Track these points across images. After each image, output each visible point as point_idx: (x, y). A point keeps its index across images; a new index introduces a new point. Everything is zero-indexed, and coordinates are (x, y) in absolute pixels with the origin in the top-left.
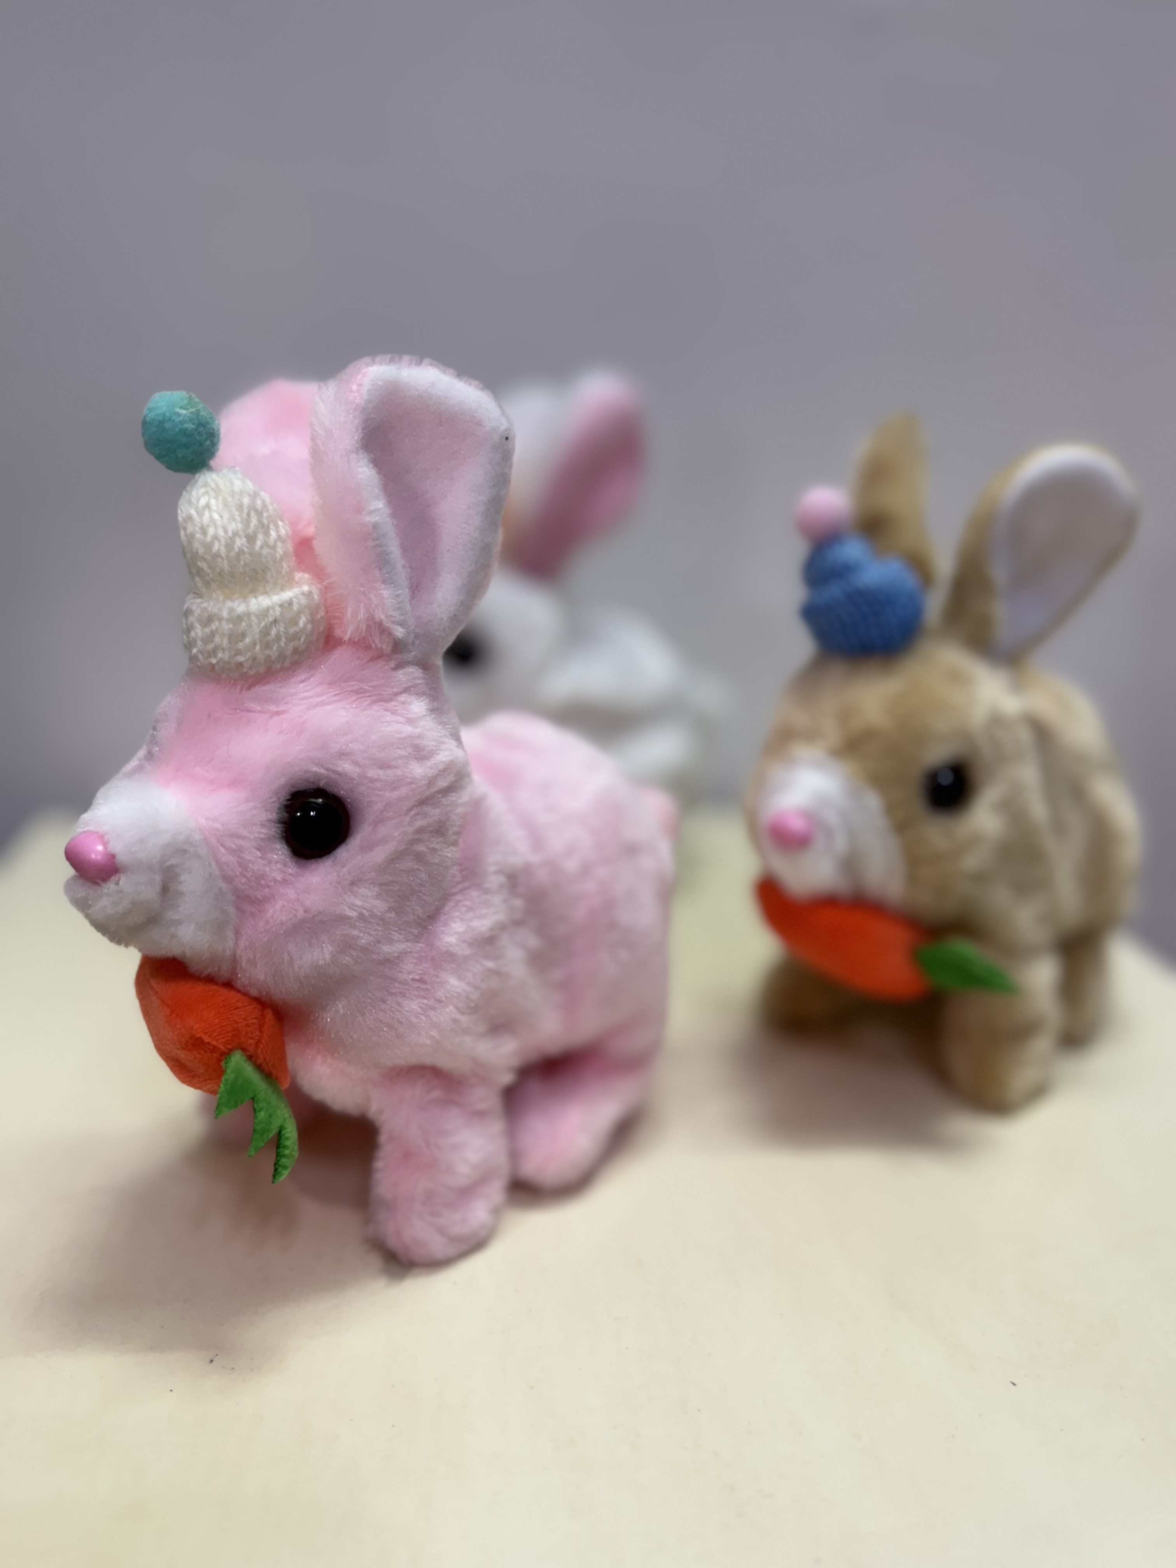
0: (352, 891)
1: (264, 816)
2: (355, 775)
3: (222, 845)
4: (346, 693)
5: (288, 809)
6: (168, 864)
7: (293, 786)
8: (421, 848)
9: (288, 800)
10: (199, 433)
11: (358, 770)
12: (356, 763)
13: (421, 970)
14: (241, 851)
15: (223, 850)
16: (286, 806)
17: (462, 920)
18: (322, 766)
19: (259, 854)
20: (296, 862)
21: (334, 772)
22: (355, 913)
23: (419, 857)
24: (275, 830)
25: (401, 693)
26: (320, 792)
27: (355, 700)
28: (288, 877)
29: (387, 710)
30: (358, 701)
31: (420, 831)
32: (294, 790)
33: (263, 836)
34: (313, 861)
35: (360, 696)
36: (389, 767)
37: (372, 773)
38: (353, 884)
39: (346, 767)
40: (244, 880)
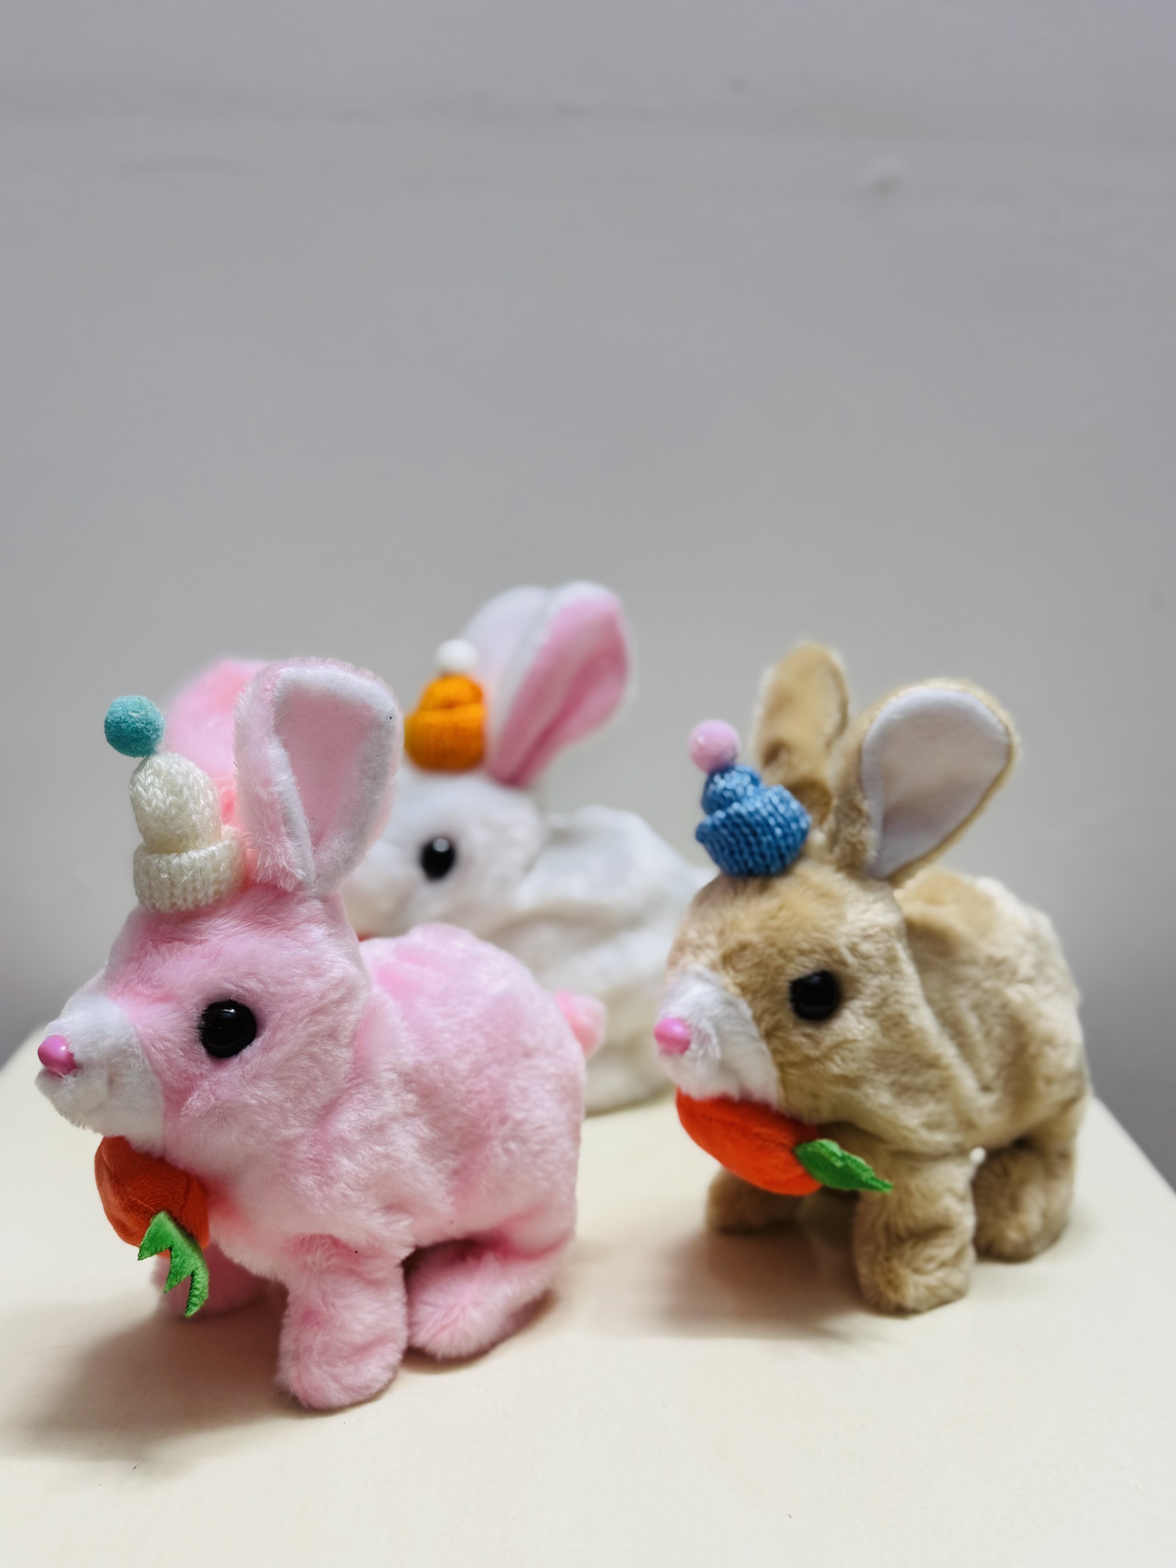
0: (253, 1084)
1: (186, 1024)
2: (259, 990)
3: (154, 1046)
4: (256, 924)
5: (205, 1018)
6: (113, 1061)
7: (209, 999)
8: (315, 1049)
9: (206, 1011)
10: (147, 729)
11: (261, 986)
12: (260, 981)
13: (316, 1151)
14: (167, 1051)
15: (154, 1050)
16: (203, 1015)
17: (355, 1110)
18: (232, 983)
19: (182, 1054)
20: (211, 1060)
21: (243, 988)
22: (255, 1101)
23: (313, 1057)
24: (195, 1034)
25: (302, 922)
26: (231, 1004)
27: (264, 929)
28: (205, 1072)
29: (287, 937)
30: (265, 931)
31: (315, 1035)
32: (210, 1002)
33: (185, 1039)
34: (224, 1059)
35: (267, 926)
36: (287, 983)
37: (272, 989)
38: (255, 1077)
39: (252, 984)
40: (169, 1074)
